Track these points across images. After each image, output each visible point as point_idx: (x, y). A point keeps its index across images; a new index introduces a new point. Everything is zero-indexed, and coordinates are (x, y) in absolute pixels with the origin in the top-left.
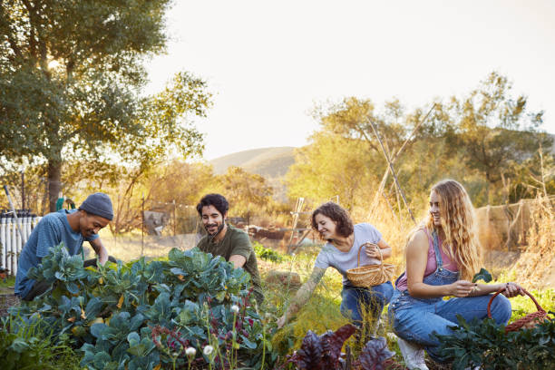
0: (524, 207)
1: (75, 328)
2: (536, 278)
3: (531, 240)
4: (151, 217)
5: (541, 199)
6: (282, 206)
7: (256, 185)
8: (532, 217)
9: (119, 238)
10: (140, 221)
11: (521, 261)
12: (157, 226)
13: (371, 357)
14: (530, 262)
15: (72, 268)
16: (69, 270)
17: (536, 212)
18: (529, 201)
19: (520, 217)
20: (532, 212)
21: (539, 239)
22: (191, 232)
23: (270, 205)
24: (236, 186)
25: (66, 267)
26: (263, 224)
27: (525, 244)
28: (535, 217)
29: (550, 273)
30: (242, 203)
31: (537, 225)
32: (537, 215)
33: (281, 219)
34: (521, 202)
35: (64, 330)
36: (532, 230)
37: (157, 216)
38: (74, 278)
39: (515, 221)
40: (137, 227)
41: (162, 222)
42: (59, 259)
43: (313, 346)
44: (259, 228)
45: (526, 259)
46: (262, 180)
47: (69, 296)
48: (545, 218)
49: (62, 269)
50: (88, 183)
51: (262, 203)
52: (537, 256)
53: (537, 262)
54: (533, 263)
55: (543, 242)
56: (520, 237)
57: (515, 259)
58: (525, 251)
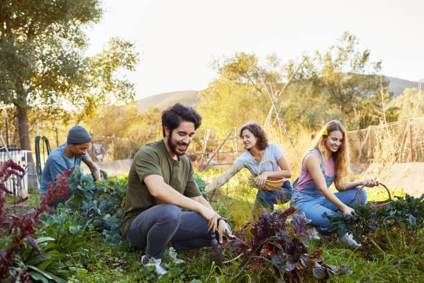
0: (371, 132)
1: (95, 221)
3: (376, 155)
5: (383, 125)
8: (376, 138)
11: (369, 170)
12: (98, 154)
14: (376, 170)
16: (85, 183)
17: (379, 135)
18: (374, 127)
19: (368, 138)
20: (377, 135)
21: (381, 153)
22: (126, 158)
24: (155, 122)
27: (372, 157)
28: (379, 139)
31: (380, 144)
32: (380, 137)
34: (369, 128)
36: (377, 147)
37: (98, 147)
38: (88, 189)
39: (365, 141)
41: (102, 152)
45: (373, 168)
47: (87, 200)
48: (386, 139)
52: (381, 165)
53: (380, 170)
54: (378, 171)
55: (385, 155)
56: (369, 153)
57: (366, 168)
58: (372, 162)
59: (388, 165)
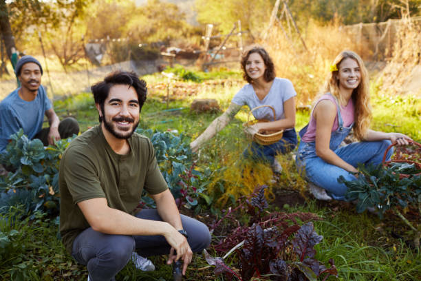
0: (392, 26)
1: (47, 203)
2: (399, 85)
3: (396, 54)
4: (92, 49)
5: (406, 20)
6: (194, 29)
7: (171, 12)
8: (397, 34)
9: (69, 69)
10: (82, 53)
11: (386, 70)
12: (97, 55)
13: (303, 241)
14: (395, 71)
15: (34, 151)
16: (31, 153)
17: (401, 31)
18: (396, 21)
19: (387, 34)
20: (398, 30)
21: (402, 52)
22: (124, 59)
23: (184, 29)
24: (156, 15)
25: (29, 151)
26: (182, 46)
27: (391, 55)
28: (400, 36)
29: (411, 81)
30: (162, 29)
31: (401, 41)
32: (402, 33)
33: (194, 40)
34: (390, 22)
35: (38, 206)
36: (397, 45)
37: (96, 47)
38: (38, 160)
39: (383, 36)
40: (81, 57)
41: (101, 52)
42: (21, 146)
43: (256, 238)
44: (178, 50)
45: (392, 68)
46: (176, 8)
47: (37, 175)
48: (408, 35)
49: (26, 153)
50: (35, 30)
51: (178, 27)
52: (400, 66)
53: (400, 72)
54: (396, 72)
55: (406, 55)
56: (387, 51)
57: (383, 68)
58: (390, 61)
59: (409, 66)
